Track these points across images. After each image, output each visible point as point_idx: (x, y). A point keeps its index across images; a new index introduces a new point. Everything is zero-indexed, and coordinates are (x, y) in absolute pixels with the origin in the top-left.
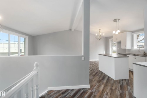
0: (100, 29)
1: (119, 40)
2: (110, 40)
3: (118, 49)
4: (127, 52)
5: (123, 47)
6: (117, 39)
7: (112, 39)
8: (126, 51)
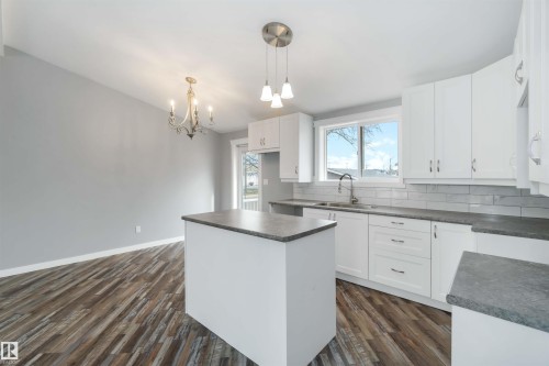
0: (190, 80)
1: (270, 147)
2: (234, 143)
3: (266, 182)
4: (296, 196)
5: (285, 174)
6: (262, 142)
7: (241, 141)
8: (295, 190)
